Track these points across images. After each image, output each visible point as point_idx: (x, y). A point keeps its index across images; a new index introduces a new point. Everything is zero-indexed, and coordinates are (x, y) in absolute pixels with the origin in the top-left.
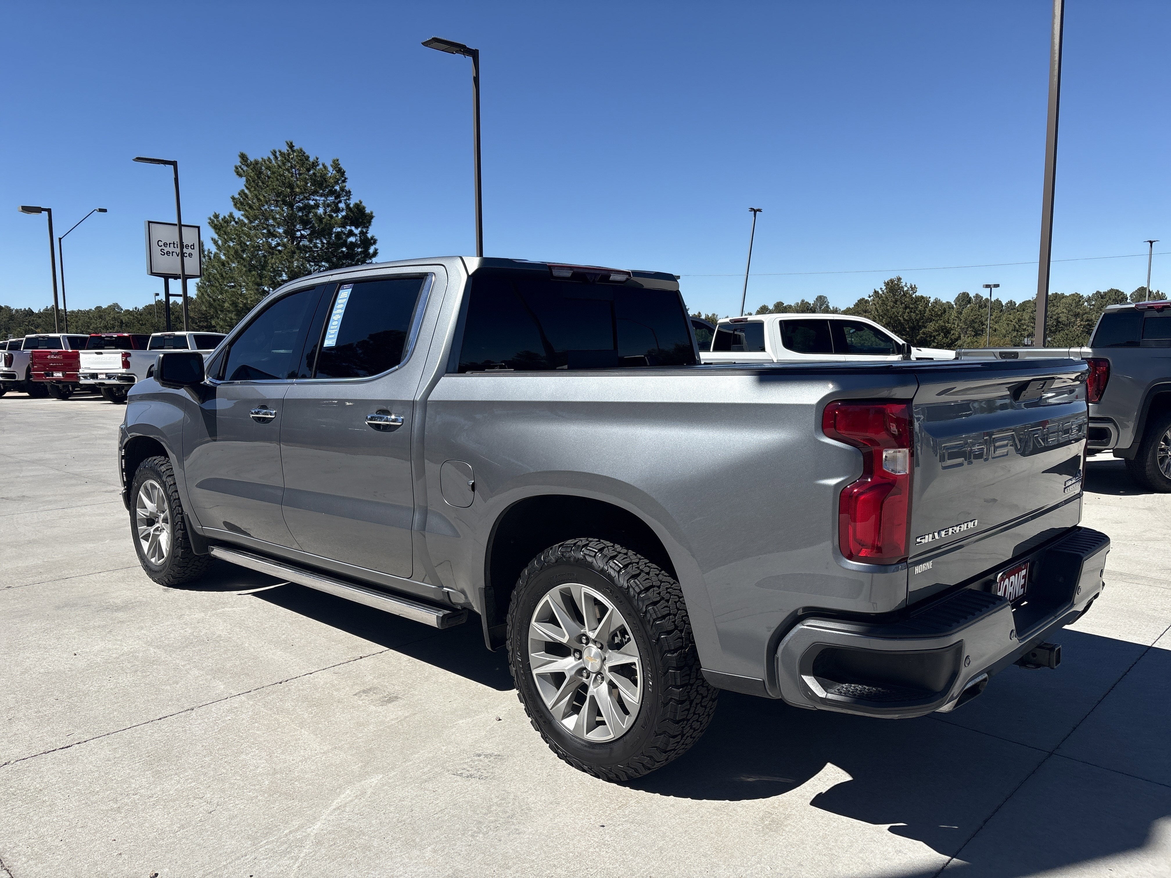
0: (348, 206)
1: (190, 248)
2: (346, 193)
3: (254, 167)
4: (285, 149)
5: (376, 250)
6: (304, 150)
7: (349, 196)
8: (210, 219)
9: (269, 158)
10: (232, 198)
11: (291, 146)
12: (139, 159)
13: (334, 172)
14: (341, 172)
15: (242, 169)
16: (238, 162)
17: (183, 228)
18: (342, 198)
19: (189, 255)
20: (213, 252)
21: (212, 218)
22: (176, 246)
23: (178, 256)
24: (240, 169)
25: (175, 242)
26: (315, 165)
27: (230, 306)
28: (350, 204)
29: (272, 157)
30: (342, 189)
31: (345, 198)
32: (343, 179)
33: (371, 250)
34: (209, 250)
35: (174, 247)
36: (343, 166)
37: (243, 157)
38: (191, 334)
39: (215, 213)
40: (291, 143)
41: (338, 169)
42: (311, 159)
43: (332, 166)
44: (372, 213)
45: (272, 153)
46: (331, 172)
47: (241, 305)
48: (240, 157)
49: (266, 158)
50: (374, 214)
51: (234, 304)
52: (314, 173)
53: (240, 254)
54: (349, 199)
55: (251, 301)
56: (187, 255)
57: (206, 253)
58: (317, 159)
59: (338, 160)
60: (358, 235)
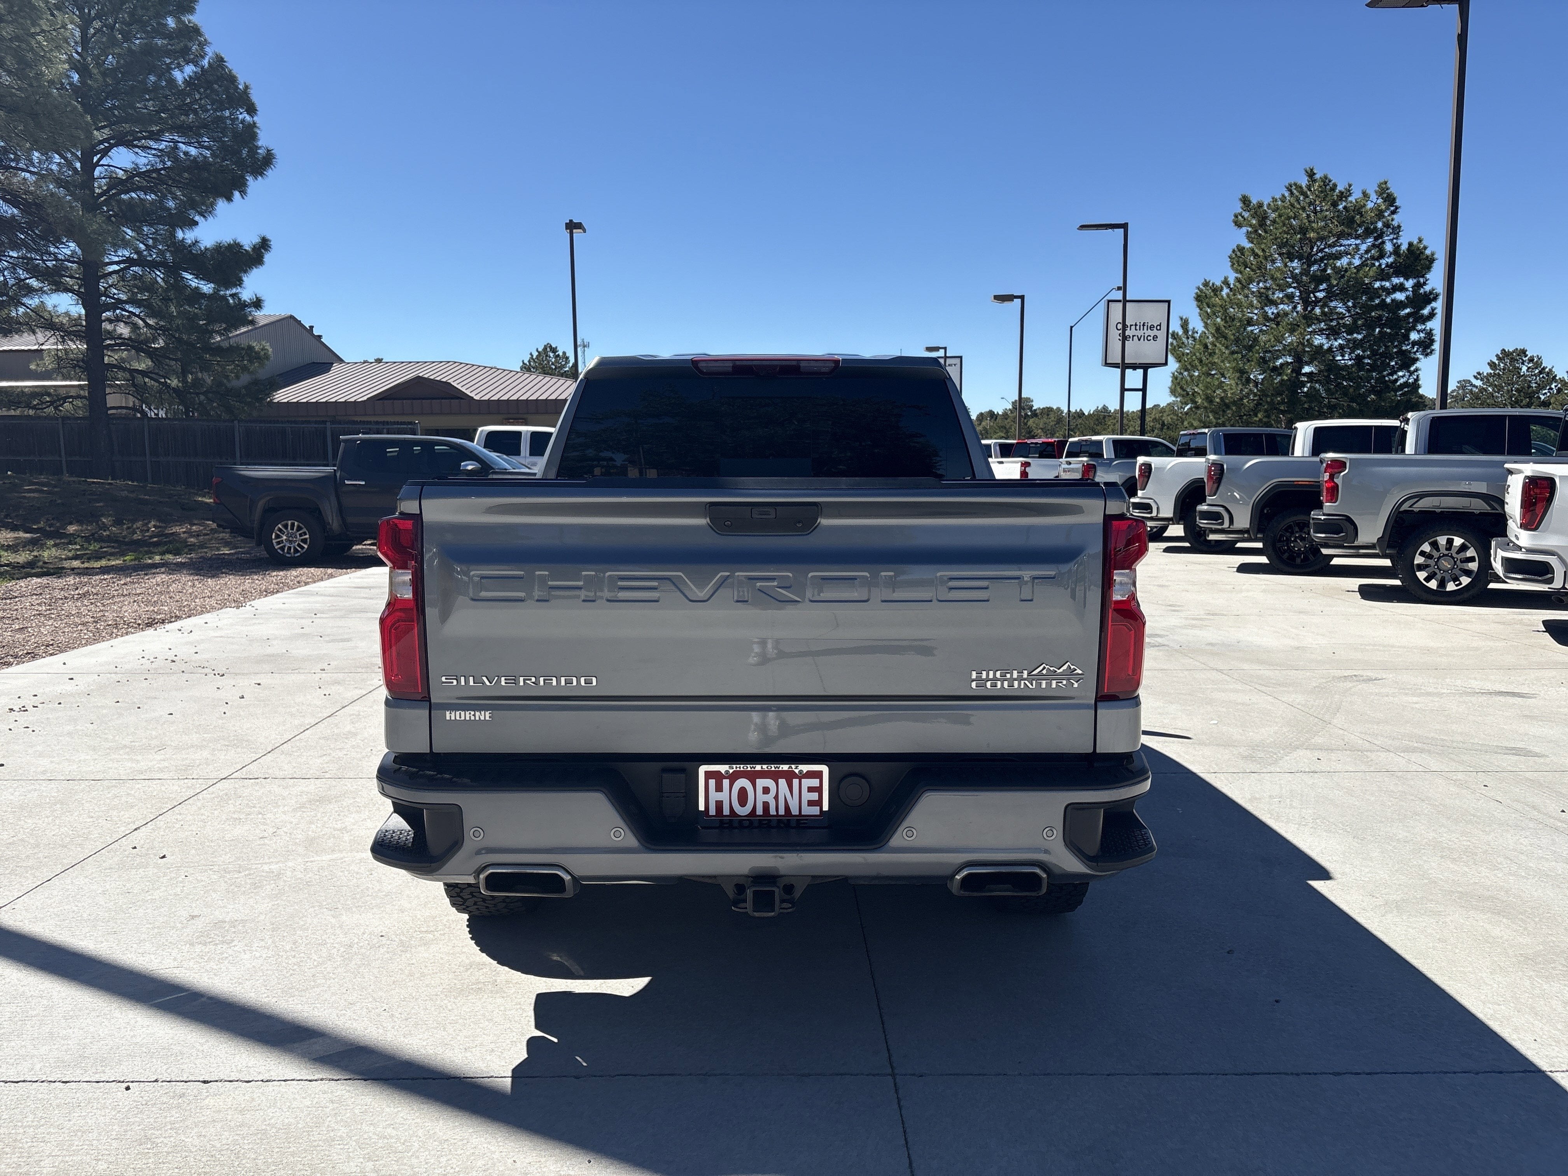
0: (1397, 248)
1: (1155, 329)
2: (1393, 229)
3: (1256, 213)
4: (1304, 181)
5: (1433, 309)
6: (1330, 177)
7: (1398, 233)
8: (1198, 288)
9: (1283, 196)
10: (1229, 257)
11: (1311, 174)
12: (1083, 227)
13: (1380, 201)
14: (1390, 200)
15: (1243, 217)
16: (1238, 207)
17: (1128, 304)
18: (1386, 238)
19: (1153, 338)
20: (1200, 332)
21: (1201, 287)
22: (1138, 327)
23: (1139, 340)
24: (1240, 217)
25: (1138, 324)
26: (1343, 196)
27: (1204, 402)
28: (1401, 244)
29: (1287, 194)
30: (1387, 225)
31: (1392, 236)
32: (1392, 208)
33: (1426, 311)
34: (1194, 328)
35: (1136, 330)
36: (1393, 190)
37: (1245, 201)
38: (1110, 439)
39: (1205, 280)
40: (1312, 170)
41: (1385, 195)
42: (1340, 188)
43: (1376, 192)
44: (1433, 254)
45: (1287, 188)
46: (1374, 201)
47: (1218, 400)
48: (1241, 200)
49: (1278, 196)
50: (1435, 256)
51: (1209, 399)
52: (1345, 208)
53: (1223, 332)
54: (1397, 239)
55: (1232, 394)
56: (1151, 338)
57: (1190, 333)
58: (1350, 186)
59: (1386, 183)
60: (1411, 289)
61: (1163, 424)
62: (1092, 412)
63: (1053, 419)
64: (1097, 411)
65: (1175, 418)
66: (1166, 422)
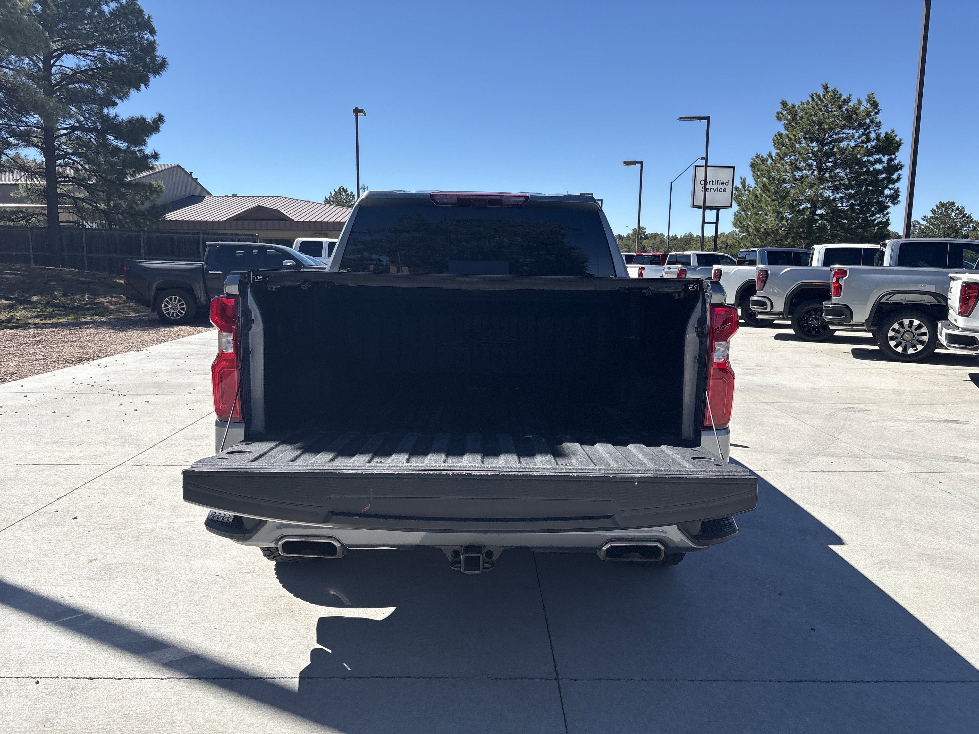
0: (878, 136)
1: (725, 184)
2: (876, 124)
3: (790, 112)
4: (821, 92)
5: (900, 175)
6: (838, 89)
7: (879, 126)
8: (753, 159)
9: (808, 101)
10: (773, 140)
11: (826, 88)
12: (681, 118)
13: (869, 105)
14: (875, 105)
15: (782, 114)
16: (779, 108)
17: (708, 168)
18: (872, 129)
19: (723, 190)
20: (752, 187)
21: (754, 158)
22: (714, 183)
23: (715, 191)
24: (780, 114)
25: (714, 181)
26: (846, 102)
27: (754, 231)
28: (881, 133)
29: (810, 100)
30: (872, 121)
31: (875, 128)
32: (876, 111)
33: (895, 176)
34: (749, 185)
35: (713, 185)
36: (877, 99)
37: (784, 104)
38: (695, 253)
39: (757, 154)
40: (826, 85)
41: (872, 102)
42: (844, 97)
43: (866, 100)
44: (900, 140)
45: (811, 96)
46: (865, 105)
47: (762, 230)
48: (781, 103)
49: (804, 102)
50: (902, 142)
51: (757, 230)
52: (846, 109)
53: (768, 187)
54: (878, 130)
55: (772, 226)
56: (722, 190)
57: (747, 187)
58: (850, 96)
59: (872, 94)
60: (886, 162)
61: (727, 245)
62: (682, 237)
63: (658, 240)
64: (685, 236)
65: (735, 241)
66: (729, 244)
